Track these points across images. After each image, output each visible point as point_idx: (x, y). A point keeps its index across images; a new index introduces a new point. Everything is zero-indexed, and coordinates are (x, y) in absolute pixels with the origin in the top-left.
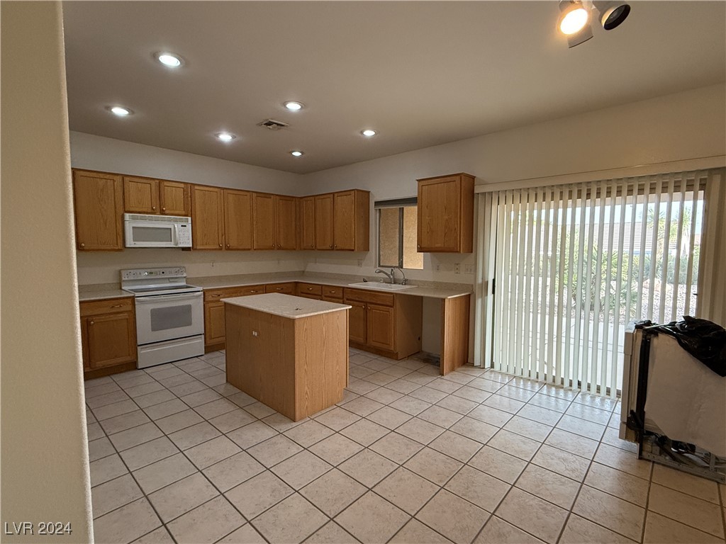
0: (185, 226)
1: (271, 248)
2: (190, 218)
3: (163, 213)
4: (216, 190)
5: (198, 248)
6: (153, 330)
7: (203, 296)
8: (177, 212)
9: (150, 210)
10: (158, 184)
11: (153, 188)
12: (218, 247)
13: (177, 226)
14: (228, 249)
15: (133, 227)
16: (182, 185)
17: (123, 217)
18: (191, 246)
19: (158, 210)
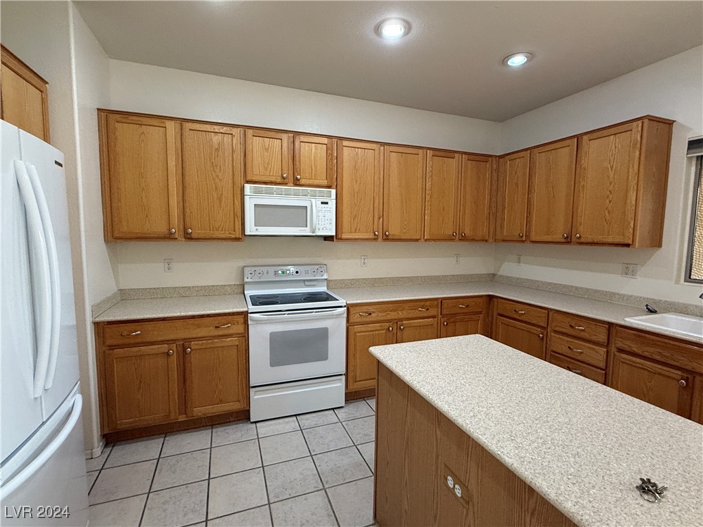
0: (327, 203)
1: (450, 239)
2: (333, 191)
3: (297, 183)
4: (373, 146)
5: (344, 237)
6: (272, 365)
7: (345, 315)
8: (316, 182)
9: (279, 180)
10: (292, 139)
11: (285, 145)
12: (372, 236)
13: (316, 202)
14: (387, 238)
15: (255, 205)
16: (325, 140)
17: (243, 189)
18: (334, 234)
19: (291, 178)
